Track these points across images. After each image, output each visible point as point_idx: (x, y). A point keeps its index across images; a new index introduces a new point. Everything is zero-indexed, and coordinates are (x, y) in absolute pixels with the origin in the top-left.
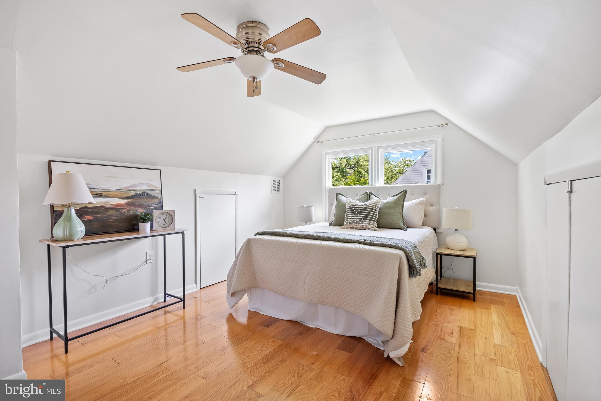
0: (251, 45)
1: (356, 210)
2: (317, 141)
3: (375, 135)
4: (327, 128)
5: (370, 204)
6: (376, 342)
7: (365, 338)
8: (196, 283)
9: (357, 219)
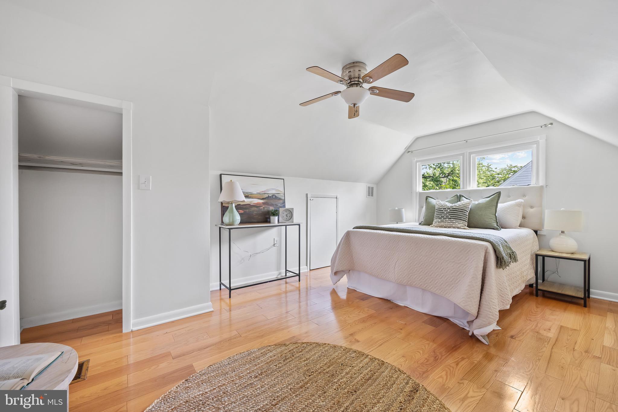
0: (353, 80)
1: (445, 210)
2: (408, 151)
3: (467, 142)
4: (418, 139)
5: (460, 205)
6: (462, 324)
7: (451, 320)
8: (307, 266)
9: (446, 218)
